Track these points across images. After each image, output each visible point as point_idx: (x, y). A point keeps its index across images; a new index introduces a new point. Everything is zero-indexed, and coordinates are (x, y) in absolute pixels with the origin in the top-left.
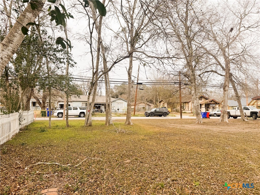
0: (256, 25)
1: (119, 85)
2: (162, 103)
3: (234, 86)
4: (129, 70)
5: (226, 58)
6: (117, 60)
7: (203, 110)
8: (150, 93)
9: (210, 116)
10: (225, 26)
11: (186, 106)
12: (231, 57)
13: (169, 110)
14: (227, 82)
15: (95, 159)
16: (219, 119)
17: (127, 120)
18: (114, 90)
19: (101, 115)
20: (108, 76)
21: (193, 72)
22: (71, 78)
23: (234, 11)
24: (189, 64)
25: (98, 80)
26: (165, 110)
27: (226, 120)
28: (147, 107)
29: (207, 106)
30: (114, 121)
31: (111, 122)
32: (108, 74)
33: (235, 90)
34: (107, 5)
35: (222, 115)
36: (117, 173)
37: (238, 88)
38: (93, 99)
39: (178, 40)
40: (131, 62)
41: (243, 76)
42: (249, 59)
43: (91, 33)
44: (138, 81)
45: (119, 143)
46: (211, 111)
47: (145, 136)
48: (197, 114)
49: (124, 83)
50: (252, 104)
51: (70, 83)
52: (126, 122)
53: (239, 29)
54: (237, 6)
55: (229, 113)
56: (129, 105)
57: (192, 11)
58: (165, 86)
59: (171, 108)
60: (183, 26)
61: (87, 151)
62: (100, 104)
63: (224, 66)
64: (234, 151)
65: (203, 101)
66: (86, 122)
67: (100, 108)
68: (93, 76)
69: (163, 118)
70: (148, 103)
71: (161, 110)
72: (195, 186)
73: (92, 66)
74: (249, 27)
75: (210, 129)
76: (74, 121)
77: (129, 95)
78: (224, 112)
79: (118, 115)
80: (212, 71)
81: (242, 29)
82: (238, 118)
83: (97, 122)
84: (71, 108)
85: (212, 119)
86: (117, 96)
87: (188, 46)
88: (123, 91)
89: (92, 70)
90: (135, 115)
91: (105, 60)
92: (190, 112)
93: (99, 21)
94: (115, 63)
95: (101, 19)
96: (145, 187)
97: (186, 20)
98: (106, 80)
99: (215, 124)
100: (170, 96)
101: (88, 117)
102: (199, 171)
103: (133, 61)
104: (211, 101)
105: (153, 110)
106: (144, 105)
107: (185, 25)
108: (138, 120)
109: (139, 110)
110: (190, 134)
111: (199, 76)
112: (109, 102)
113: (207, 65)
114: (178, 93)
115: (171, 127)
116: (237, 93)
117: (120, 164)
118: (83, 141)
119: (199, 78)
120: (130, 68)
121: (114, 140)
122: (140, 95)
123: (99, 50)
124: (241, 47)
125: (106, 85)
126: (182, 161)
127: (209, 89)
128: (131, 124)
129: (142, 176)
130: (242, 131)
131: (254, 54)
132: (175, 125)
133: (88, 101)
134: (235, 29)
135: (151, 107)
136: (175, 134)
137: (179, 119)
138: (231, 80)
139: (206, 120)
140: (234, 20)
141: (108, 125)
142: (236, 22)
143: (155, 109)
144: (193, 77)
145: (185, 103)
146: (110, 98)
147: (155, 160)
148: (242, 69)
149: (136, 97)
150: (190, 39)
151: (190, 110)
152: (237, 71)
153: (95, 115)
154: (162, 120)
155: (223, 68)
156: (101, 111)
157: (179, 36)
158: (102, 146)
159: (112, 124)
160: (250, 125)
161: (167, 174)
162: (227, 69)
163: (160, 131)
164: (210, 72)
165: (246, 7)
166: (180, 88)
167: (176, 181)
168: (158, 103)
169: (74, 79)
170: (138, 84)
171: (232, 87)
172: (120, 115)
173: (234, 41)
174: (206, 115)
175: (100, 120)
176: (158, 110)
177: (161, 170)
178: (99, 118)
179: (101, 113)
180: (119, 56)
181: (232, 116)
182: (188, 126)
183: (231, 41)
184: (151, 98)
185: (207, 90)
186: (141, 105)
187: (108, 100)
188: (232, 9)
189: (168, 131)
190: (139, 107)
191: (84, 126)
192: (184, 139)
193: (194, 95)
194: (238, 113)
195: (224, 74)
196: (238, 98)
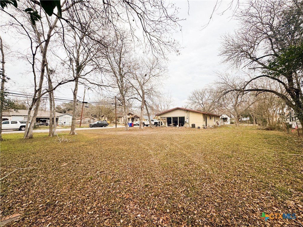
0: (158, 75)
1: (67, 103)
2: (103, 118)
3: (146, 108)
4: (74, 91)
5: (143, 91)
6: (62, 82)
7: (130, 122)
8: (94, 110)
9: (134, 125)
10: (142, 72)
11: (120, 119)
12: (145, 91)
13: (109, 122)
14: (143, 105)
15: (27, 169)
16: (138, 127)
17: (71, 131)
18: (62, 107)
19: (46, 128)
20: (53, 94)
21: (123, 97)
22: (6, 93)
23: (147, 65)
24: (121, 92)
25: (41, 97)
26: (105, 123)
27: (142, 127)
28: (92, 120)
29: (133, 119)
30: (58, 132)
31: (55, 134)
32: (52, 93)
33: (147, 110)
34: (52, 35)
35: (140, 124)
36: (51, 177)
37: (149, 109)
38: (34, 113)
39: (114, 75)
40: (76, 85)
41: (151, 103)
42: (154, 93)
43: (34, 55)
44: (84, 101)
45: (59, 151)
46: (135, 123)
47: (86, 142)
48: (126, 125)
49: (72, 101)
50: (156, 118)
51: (5, 97)
52: (70, 133)
53: (150, 76)
54: (149, 62)
55: (144, 123)
56: (73, 119)
57: (123, 59)
58: (106, 105)
59: (110, 121)
60: (117, 67)
61: (20, 162)
62: (45, 118)
63: (142, 95)
64: (143, 145)
65: (130, 116)
66: (25, 135)
67: (46, 122)
68: (36, 93)
69: (103, 128)
70: (93, 118)
71: (102, 123)
72: (116, 172)
73: (34, 84)
74: (154, 76)
75: (132, 133)
76: (11, 134)
77: (74, 111)
78: (141, 123)
79: (64, 127)
80: (135, 98)
81: (151, 76)
82: (149, 126)
83: (40, 134)
84: (9, 122)
85: (135, 127)
86: (64, 112)
87: (121, 81)
88: (71, 108)
89: (34, 87)
90: (81, 127)
91: (50, 80)
92: (122, 123)
93: (45, 47)
94: (60, 84)
95: (46, 45)
96: (76, 182)
97: (120, 63)
98: (51, 98)
99: (136, 130)
100: (109, 113)
101: (29, 130)
102: (121, 162)
103: (78, 85)
104: (135, 116)
105: (96, 123)
106: (89, 119)
107: (119, 66)
108: (82, 130)
109: (85, 123)
110: (120, 138)
111: (128, 100)
112: (53, 116)
113: (133, 94)
114: (114, 110)
115: (108, 134)
116: (148, 112)
117: (56, 168)
118: (18, 153)
119: (128, 101)
120: (76, 90)
121: (55, 148)
122: (86, 111)
123: (43, 71)
124: (150, 86)
125: (51, 102)
126: (110, 157)
127: (133, 109)
128: (76, 134)
129: (75, 175)
130: (149, 133)
131: (156, 91)
132: (111, 132)
133: (29, 115)
134: (147, 75)
135: (95, 120)
136: (109, 139)
137: (115, 128)
138: (145, 104)
139: (131, 128)
140: (147, 70)
141: (51, 136)
142: (148, 71)
143: (97, 122)
144: (123, 101)
145: (120, 117)
146: (54, 113)
147: (90, 160)
148: (150, 98)
149: (82, 112)
150: (122, 76)
151: (122, 122)
152: (148, 99)
153: (40, 128)
154: (102, 130)
155: (141, 96)
156: (47, 125)
157: (114, 73)
158: (40, 155)
159: (56, 136)
160: (154, 130)
161: (98, 168)
162: (143, 98)
163: (99, 138)
164: (134, 99)
165: (153, 64)
166: (116, 107)
167: (103, 172)
168: (101, 118)
169: (11, 94)
170: (83, 102)
171: (145, 108)
172: (66, 127)
173: (147, 82)
174: (131, 125)
175: (44, 132)
176: (100, 122)
177: (93, 166)
178: (44, 131)
179: (47, 126)
180: (65, 79)
181: (145, 125)
182: (120, 132)
183: (145, 81)
184: (95, 114)
185: (132, 110)
186: (86, 118)
187: (52, 115)
188: (146, 63)
189: (105, 137)
190: (85, 120)
191: (23, 139)
192: (115, 141)
193: (124, 112)
194: (148, 123)
195: (142, 100)
196: (148, 115)
